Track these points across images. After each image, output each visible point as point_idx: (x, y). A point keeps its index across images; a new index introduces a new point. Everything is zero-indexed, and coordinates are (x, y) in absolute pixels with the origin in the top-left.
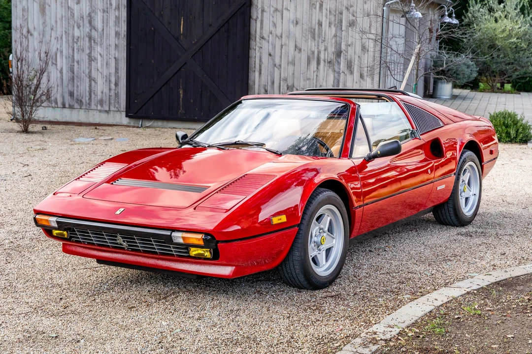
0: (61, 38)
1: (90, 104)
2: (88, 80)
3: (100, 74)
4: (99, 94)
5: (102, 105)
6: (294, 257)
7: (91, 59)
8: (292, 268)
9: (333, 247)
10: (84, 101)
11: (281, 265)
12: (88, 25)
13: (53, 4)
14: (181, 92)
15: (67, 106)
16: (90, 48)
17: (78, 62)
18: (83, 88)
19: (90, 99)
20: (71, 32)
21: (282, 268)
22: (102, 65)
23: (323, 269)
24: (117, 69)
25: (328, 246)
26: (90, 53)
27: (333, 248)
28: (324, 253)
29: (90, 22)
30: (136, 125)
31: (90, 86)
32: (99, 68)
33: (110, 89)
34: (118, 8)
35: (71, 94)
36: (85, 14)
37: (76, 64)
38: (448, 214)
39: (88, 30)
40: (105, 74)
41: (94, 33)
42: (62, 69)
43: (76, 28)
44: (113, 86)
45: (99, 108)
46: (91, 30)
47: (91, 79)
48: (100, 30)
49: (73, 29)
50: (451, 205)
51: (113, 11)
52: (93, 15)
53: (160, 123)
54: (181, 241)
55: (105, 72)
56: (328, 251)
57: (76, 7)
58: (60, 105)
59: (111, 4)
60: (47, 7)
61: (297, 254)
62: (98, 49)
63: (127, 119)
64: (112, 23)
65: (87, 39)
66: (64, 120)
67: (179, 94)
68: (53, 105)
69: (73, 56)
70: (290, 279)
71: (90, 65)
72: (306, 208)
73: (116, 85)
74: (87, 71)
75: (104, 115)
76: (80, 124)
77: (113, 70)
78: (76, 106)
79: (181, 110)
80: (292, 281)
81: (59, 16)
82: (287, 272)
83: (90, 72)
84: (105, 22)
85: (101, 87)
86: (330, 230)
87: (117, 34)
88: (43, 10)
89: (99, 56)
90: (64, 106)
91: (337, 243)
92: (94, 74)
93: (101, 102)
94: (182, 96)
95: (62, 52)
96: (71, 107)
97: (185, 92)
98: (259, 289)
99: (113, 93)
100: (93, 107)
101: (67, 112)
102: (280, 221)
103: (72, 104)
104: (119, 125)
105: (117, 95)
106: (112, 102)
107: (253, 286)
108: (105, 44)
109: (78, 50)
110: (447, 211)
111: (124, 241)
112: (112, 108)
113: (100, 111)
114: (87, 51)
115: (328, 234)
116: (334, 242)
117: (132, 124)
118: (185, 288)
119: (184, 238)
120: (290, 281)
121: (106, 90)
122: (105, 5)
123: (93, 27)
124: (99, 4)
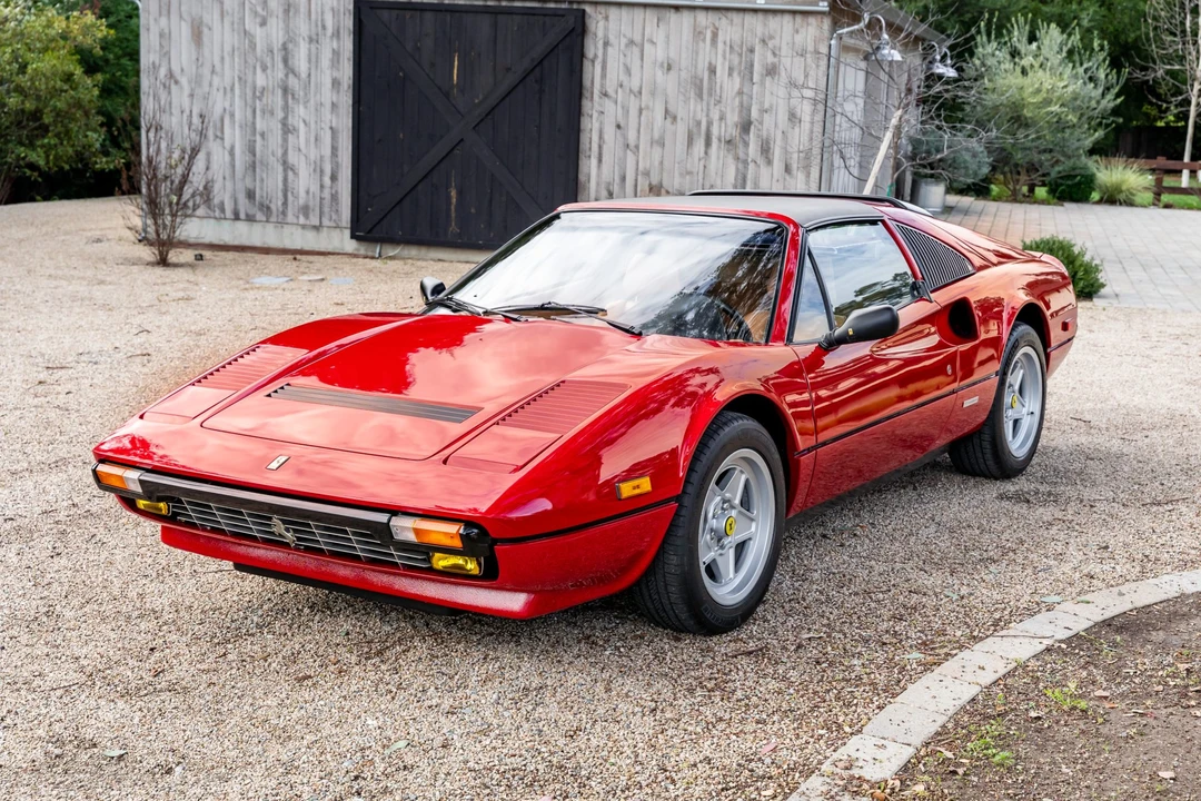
0: (232, 89)
1: (284, 213)
2: (280, 169)
3: (303, 158)
4: (302, 194)
5: (307, 216)
6: (666, 566)
7: (287, 129)
8: (662, 591)
9: (750, 539)
10: (273, 207)
11: (638, 583)
12: (281, 65)
13: (216, 25)
14: (453, 193)
15: (242, 216)
16: (286, 108)
17: (263, 135)
18: (271, 184)
19: (285, 203)
20: (250, 79)
21: (640, 589)
22: (307, 141)
23: (729, 590)
24: (334, 149)
25: (740, 538)
26: (286, 118)
27: (752, 542)
28: (731, 554)
29: (285, 61)
30: (370, 254)
31: (285, 180)
32: (302, 146)
33: (322, 186)
34: (337, 34)
35: (251, 195)
36: (277, 45)
37: (258, 138)
38: (980, 455)
39: (281, 75)
40: (312, 158)
41: (292, 81)
42: (232, 148)
43: (259, 70)
44: (327, 180)
45: (302, 220)
46: (287, 75)
47: (287, 166)
48: (304, 75)
49: (255, 73)
50: (986, 437)
51: (328, 40)
52: (290, 46)
53: (413, 251)
54: (412, 537)
55: (313, 155)
56: (741, 548)
57: (258, 32)
58: (229, 214)
59: (324, 27)
60: (205, 30)
61: (673, 560)
62: (301, 111)
63: (354, 242)
64: (325, 61)
65: (280, 92)
66: (236, 243)
67: (449, 198)
68: (217, 214)
69: (254, 123)
70: (658, 613)
71: (285, 140)
72: (696, 458)
73: (334, 178)
74: (280, 152)
75: (310, 235)
76: (266, 251)
77: (327, 152)
78: (260, 216)
79: (454, 228)
80: (661, 618)
81: (227, 48)
82: (651, 597)
83: (285, 153)
84: (313, 60)
85: (304, 182)
86: (746, 503)
87: (336, 83)
88: (197, 36)
89: (302, 125)
90: (237, 217)
91: (760, 533)
92: (292, 158)
93: (305, 210)
94: (454, 200)
95: (232, 115)
96: (250, 219)
97: (460, 193)
98: (588, 632)
99: (327, 194)
100: (290, 218)
101: (242, 227)
102: (637, 491)
103: (251, 212)
104: (339, 254)
105: (334, 197)
106: (326, 209)
107: (575, 623)
108: (312, 102)
109: (263, 112)
110: (978, 449)
111: (287, 530)
112: (326, 222)
113: (304, 227)
114: (280, 115)
115: (740, 512)
116: (753, 529)
117: (362, 252)
118: (427, 625)
119: (417, 532)
120: (656, 616)
121: (315, 188)
122: (313, 29)
123: (290, 70)
124: (302, 27)
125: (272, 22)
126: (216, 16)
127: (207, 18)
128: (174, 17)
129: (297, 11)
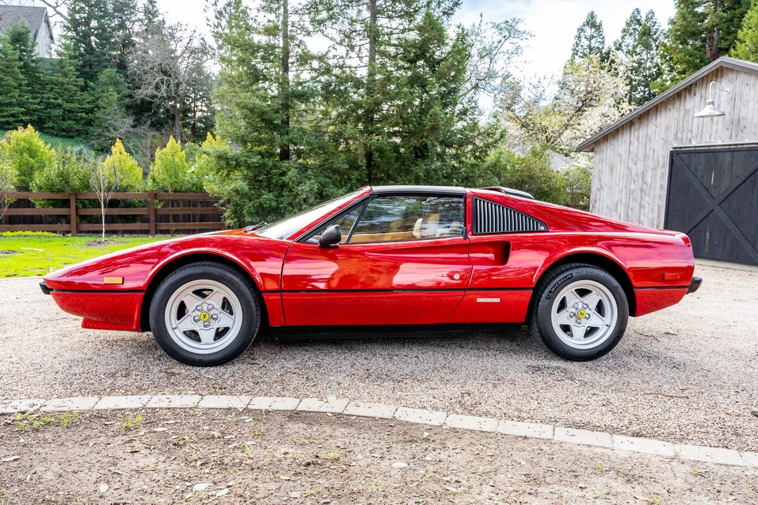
0: (622, 191)
7: (641, 206)
12: (641, 180)
13: (618, 166)
14: (708, 234)
16: (641, 198)
17: (632, 209)
20: (629, 186)
22: (649, 211)
24: (659, 214)
26: (641, 202)
29: (643, 178)
32: (646, 214)
34: (663, 166)
36: (640, 172)
37: (630, 210)
39: (641, 184)
41: (645, 186)
42: (620, 214)
43: (632, 183)
46: (643, 184)
48: (649, 184)
51: (660, 169)
52: (645, 172)
55: (650, 217)
57: (633, 167)
59: (659, 164)
60: (614, 168)
62: (647, 199)
64: (658, 178)
65: (639, 191)
67: (706, 236)
69: (629, 204)
71: (640, 211)
77: (656, 216)
79: (707, 250)
81: (622, 174)
83: (639, 217)
84: (653, 177)
87: (661, 186)
88: (611, 171)
89: (647, 204)
92: (642, 219)
94: (708, 238)
95: (621, 201)
97: (711, 234)
108: (652, 195)
109: (633, 199)
114: (639, 201)
122: (654, 165)
123: (644, 182)
124: (650, 164)
125: (639, 163)
126: (619, 162)
127: (615, 163)
128: (604, 163)
129: (649, 158)
